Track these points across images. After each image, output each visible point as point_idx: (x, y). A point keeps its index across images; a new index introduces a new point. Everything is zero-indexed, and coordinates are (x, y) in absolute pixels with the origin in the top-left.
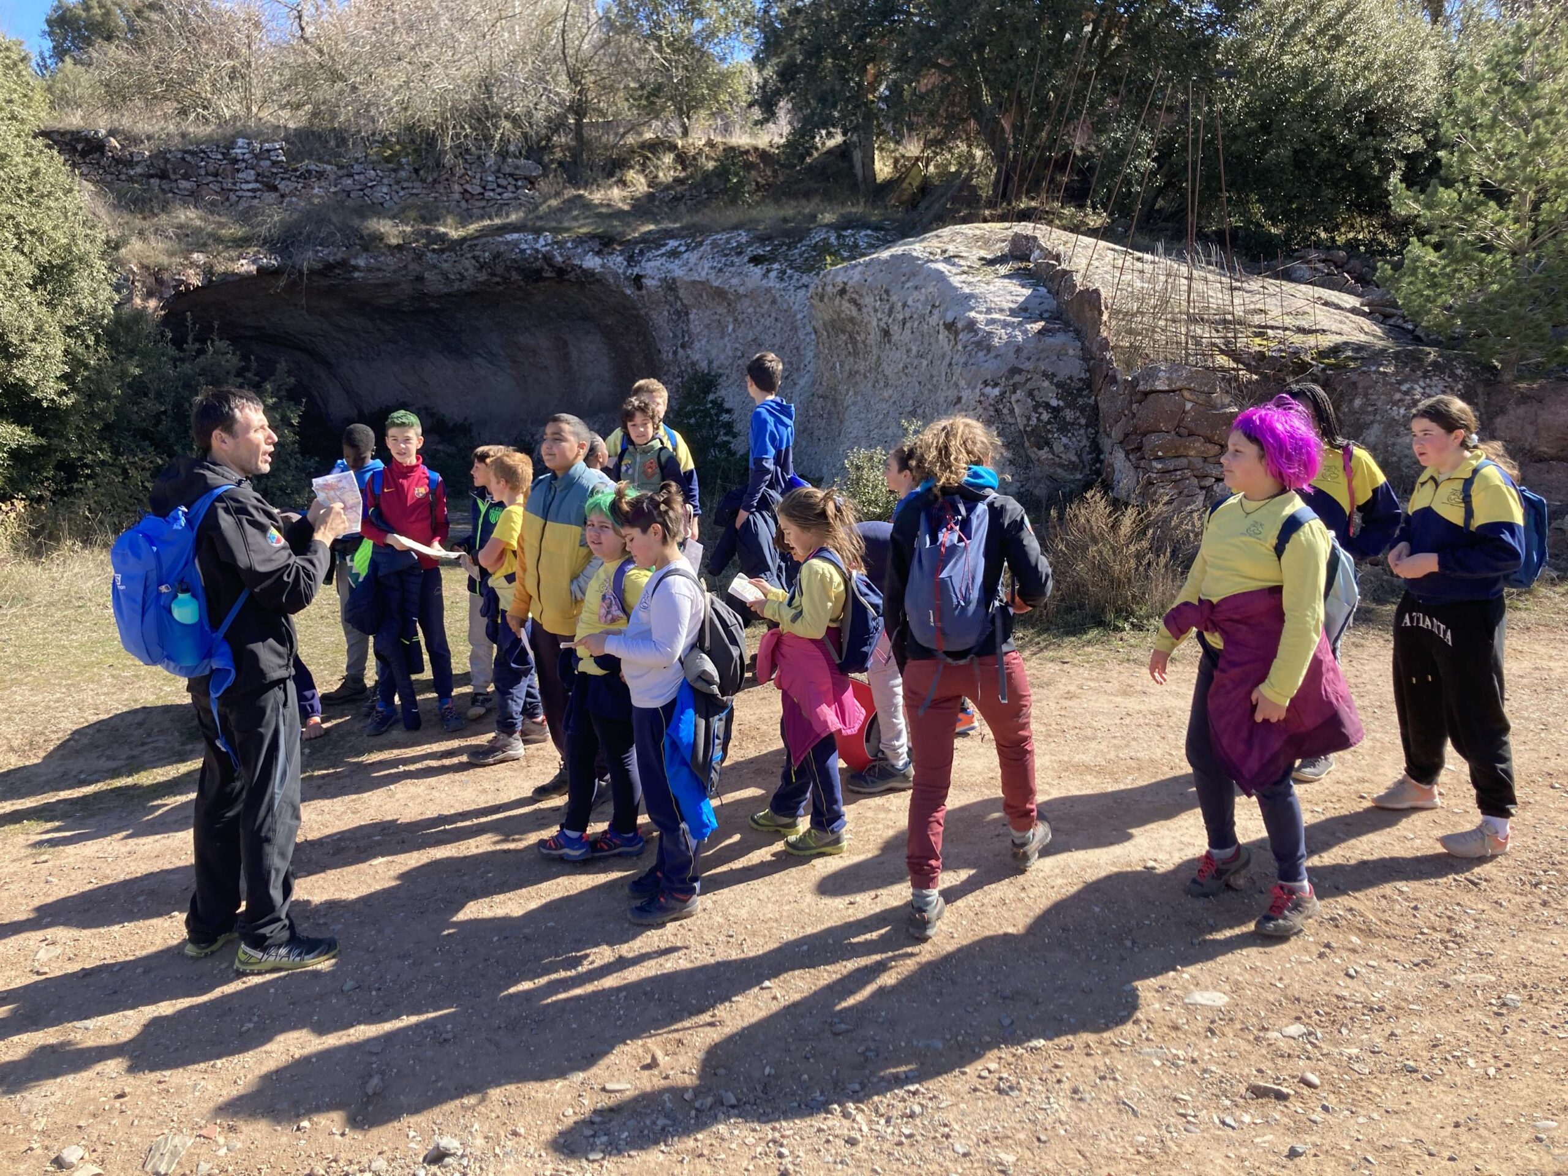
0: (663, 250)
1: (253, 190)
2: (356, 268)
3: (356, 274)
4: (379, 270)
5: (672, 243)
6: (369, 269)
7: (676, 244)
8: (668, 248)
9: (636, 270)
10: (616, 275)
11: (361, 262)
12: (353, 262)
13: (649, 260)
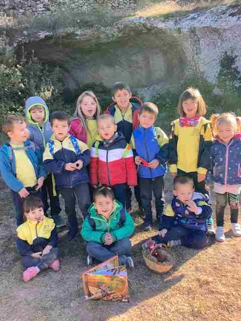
0: (189, 18)
1: (42, 11)
2: (77, 35)
3: (77, 37)
4: (85, 35)
5: (192, 15)
6: (82, 35)
7: (194, 15)
8: (190, 17)
9: (179, 26)
10: (170, 29)
11: (79, 33)
12: (76, 33)
13: (183, 22)
